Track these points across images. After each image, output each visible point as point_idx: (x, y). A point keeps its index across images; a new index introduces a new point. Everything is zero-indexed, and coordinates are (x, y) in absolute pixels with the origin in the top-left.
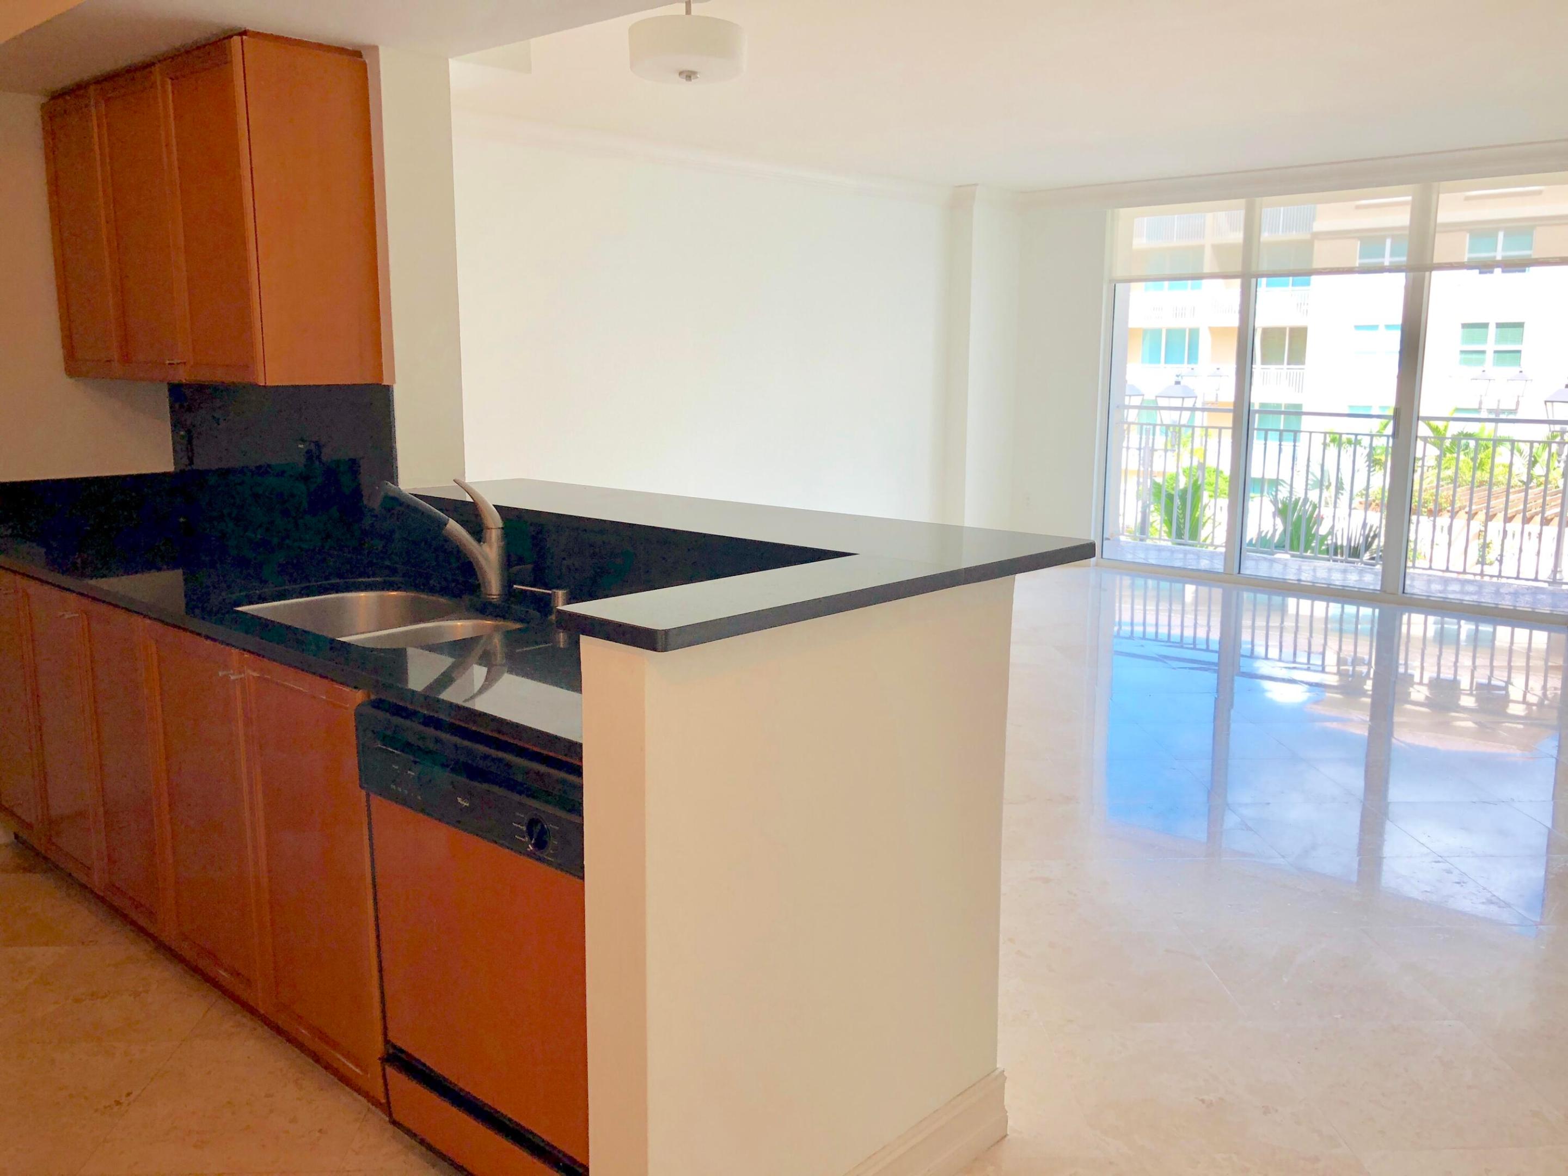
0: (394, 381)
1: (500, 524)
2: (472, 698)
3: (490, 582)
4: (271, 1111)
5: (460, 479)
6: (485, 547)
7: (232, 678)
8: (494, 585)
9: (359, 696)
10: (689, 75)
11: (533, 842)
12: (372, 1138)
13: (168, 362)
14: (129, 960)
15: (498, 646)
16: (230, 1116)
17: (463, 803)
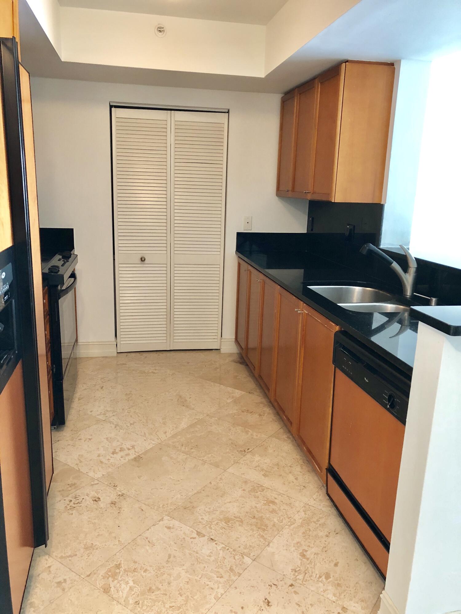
0: (385, 202)
1: (416, 266)
3: (407, 290)
4: (290, 473)
5: (403, 246)
6: (407, 275)
7: (299, 312)
8: (409, 292)
9: (337, 328)
11: (389, 404)
12: (321, 496)
13: (305, 192)
14: (261, 403)
15: (407, 318)
16: (277, 469)
17: (366, 380)
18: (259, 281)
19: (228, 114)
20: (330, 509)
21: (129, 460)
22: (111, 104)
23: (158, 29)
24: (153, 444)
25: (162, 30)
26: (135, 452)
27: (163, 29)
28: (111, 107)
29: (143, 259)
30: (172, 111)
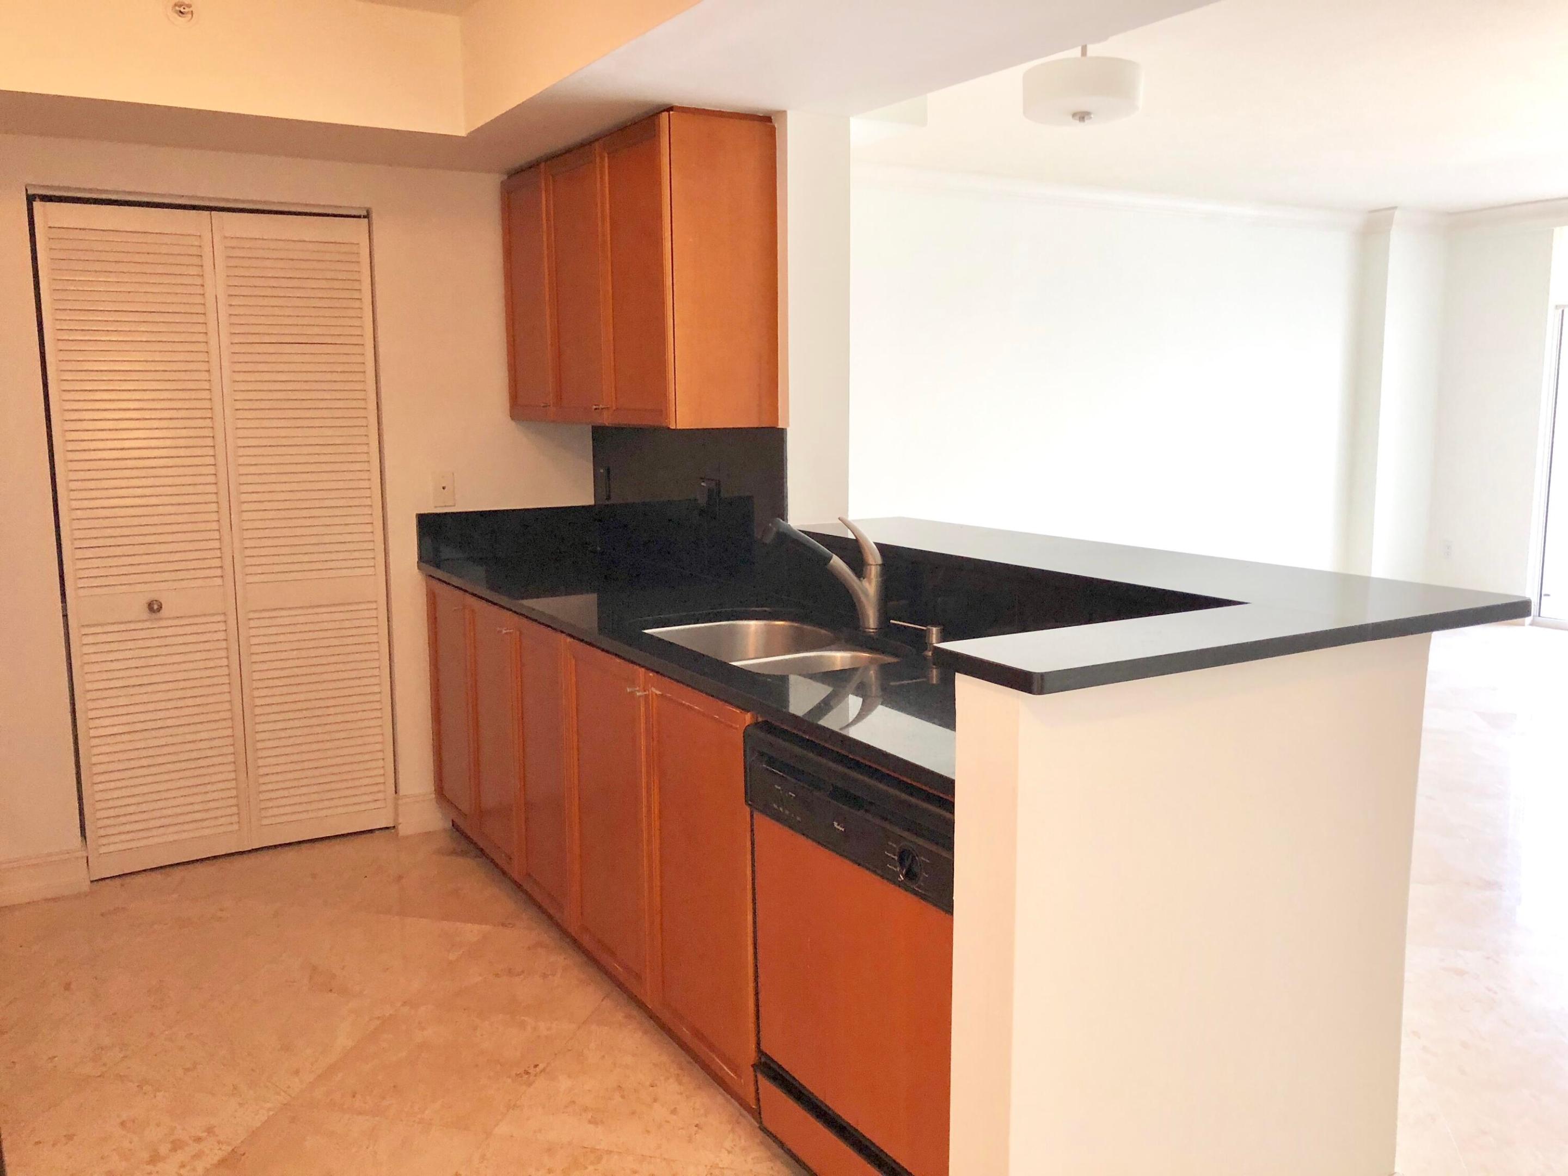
0: (788, 424)
1: (879, 560)
2: (848, 725)
3: (868, 617)
4: (655, 1100)
5: (844, 517)
6: (865, 583)
7: (638, 694)
8: (871, 620)
9: (748, 718)
10: (1082, 116)
11: (903, 872)
12: (743, 1141)
13: (594, 407)
14: (539, 944)
15: (873, 678)
16: (620, 1099)
17: (838, 827)
18: (504, 632)
19: (366, 220)
20: (770, 1164)
21: (207, 1170)
22: (29, 192)
23: (177, 8)
24: (269, 1109)
25: (187, 10)
26: (219, 1142)
27: (190, 9)
28: (31, 199)
29: (156, 607)
30: (213, 212)
